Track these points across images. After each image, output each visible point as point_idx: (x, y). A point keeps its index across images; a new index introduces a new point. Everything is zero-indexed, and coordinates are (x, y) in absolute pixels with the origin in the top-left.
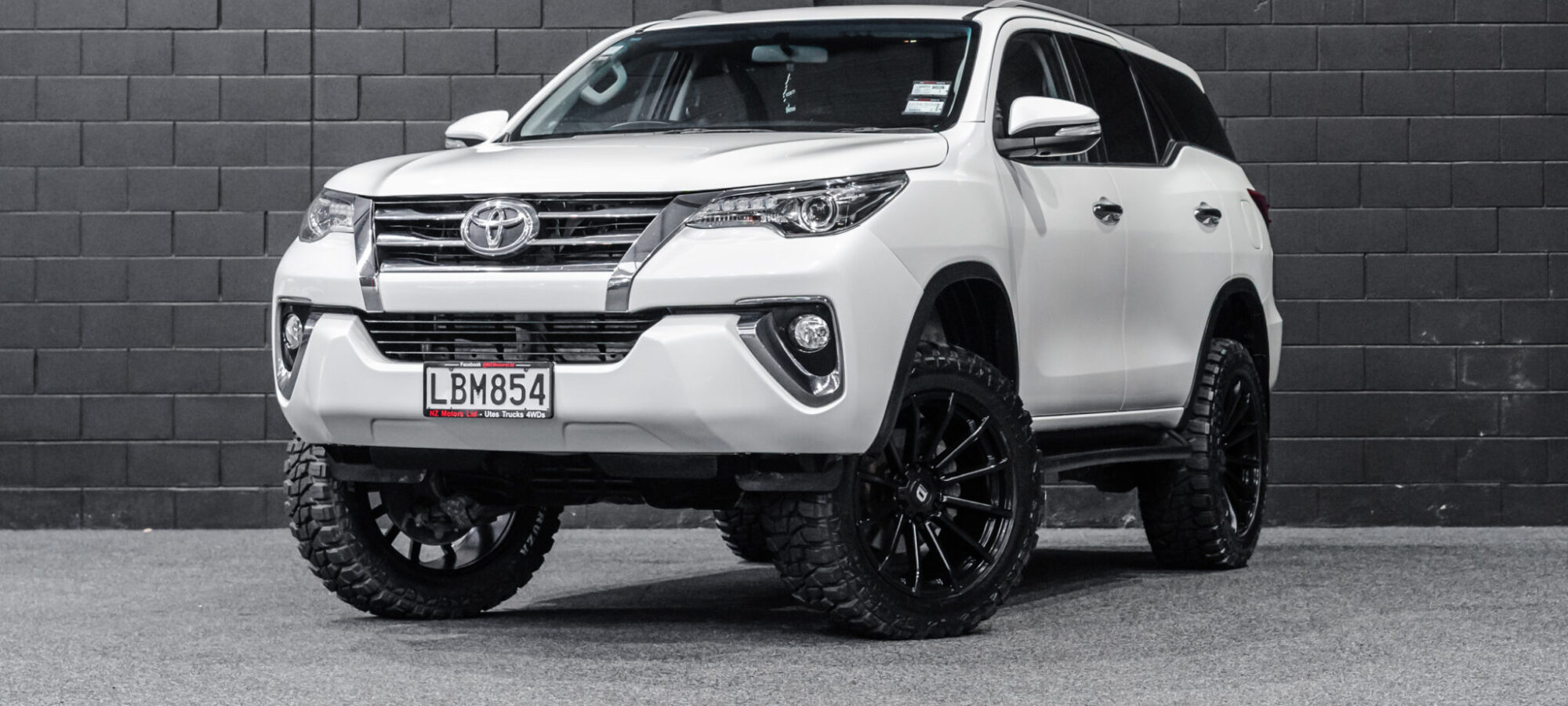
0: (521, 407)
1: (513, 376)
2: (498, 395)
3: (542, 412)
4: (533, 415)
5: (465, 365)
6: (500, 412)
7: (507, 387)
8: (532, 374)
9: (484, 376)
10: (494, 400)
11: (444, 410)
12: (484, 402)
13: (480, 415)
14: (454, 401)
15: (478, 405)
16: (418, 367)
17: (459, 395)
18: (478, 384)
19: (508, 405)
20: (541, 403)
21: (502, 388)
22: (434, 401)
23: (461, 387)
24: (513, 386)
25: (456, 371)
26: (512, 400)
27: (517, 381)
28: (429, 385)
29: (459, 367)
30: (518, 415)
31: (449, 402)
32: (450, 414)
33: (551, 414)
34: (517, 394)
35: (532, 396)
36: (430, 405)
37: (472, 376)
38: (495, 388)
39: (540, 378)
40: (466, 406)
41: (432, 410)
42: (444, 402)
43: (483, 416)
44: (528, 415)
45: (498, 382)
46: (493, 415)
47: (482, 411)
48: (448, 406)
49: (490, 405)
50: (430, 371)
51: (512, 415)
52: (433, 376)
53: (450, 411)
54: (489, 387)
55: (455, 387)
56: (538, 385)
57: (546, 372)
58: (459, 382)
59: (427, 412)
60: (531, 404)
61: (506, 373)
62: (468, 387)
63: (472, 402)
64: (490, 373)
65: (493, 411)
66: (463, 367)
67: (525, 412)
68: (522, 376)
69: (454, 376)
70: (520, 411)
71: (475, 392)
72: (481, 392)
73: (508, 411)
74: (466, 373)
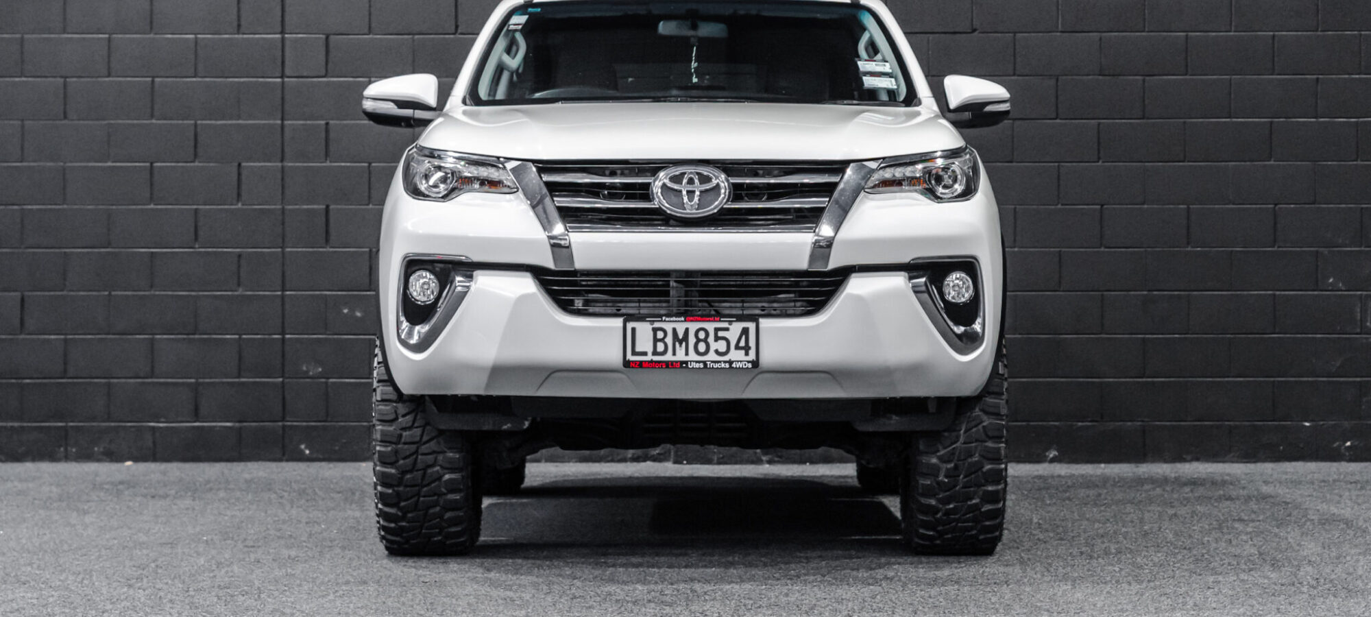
0: (726, 358)
1: (717, 330)
2: (702, 347)
3: (748, 362)
4: (739, 365)
5: (667, 319)
6: (705, 363)
7: (711, 339)
8: (737, 328)
9: (687, 330)
10: (698, 352)
11: (645, 362)
12: (687, 354)
13: (683, 365)
14: (655, 353)
15: (680, 356)
16: (618, 322)
17: (660, 347)
18: (681, 337)
19: (712, 356)
20: (747, 354)
21: (705, 341)
22: (634, 353)
23: (662, 340)
24: (717, 339)
25: (657, 325)
26: (717, 352)
27: (721, 334)
28: (629, 339)
29: (661, 321)
30: (723, 365)
31: (650, 353)
32: (652, 364)
33: (755, 364)
34: (722, 346)
35: (737, 347)
36: (630, 357)
37: (674, 330)
38: (698, 340)
39: (745, 331)
40: (669, 357)
41: (633, 362)
42: (645, 354)
43: (687, 367)
44: (734, 365)
45: (702, 335)
46: (697, 365)
47: (686, 363)
48: (649, 357)
49: (693, 356)
50: (630, 325)
51: (716, 366)
52: (634, 330)
53: (652, 361)
54: (692, 340)
55: (656, 340)
56: (744, 337)
57: (751, 326)
58: (660, 335)
59: (627, 364)
60: (736, 355)
61: (710, 326)
62: (669, 340)
63: (674, 354)
64: (693, 326)
65: (697, 362)
66: (665, 321)
67: (730, 362)
68: (727, 329)
69: (655, 330)
70: (725, 362)
71: (677, 345)
72: (684, 344)
73: (712, 362)
74: (669, 327)
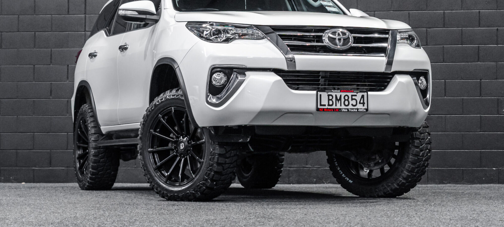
0: (356, 107)
1: (352, 96)
2: (347, 103)
3: (364, 109)
4: (361, 110)
5: (334, 91)
6: (348, 109)
7: (350, 99)
8: (360, 95)
9: (341, 96)
10: (345, 105)
11: (325, 109)
12: (341, 105)
13: (339, 110)
14: (329, 105)
15: (338, 106)
16: (315, 92)
17: (331, 103)
18: (338, 99)
19: (350, 107)
20: (364, 106)
21: (348, 100)
22: (321, 105)
23: (331, 100)
24: (352, 99)
25: (329, 93)
26: (352, 105)
27: (354, 97)
28: (318, 99)
29: (331, 92)
30: (355, 110)
31: (327, 105)
32: (328, 110)
33: (367, 110)
34: (354, 102)
35: (360, 103)
36: (319, 107)
37: (336, 95)
38: (345, 100)
39: (363, 96)
40: (334, 107)
41: (321, 108)
42: (325, 105)
43: (341, 111)
44: (359, 110)
45: (346, 98)
46: (345, 110)
47: (341, 109)
48: (326, 107)
49: (343, 106)
50: (319, 93)
51: (353, 110)
52: (321, 95)
53: (327, 109)
54: (343, 100)
55: (329, 100)
56: (362, 99)
57: (365, 94)
58: (331, 98)
59: (318, 109)
60: (360, 106)
61: (350, 94)
62: (334, 100)
63: (336, 105)
64: (343, 94)
65: (345, 109)
66: (333, 92)
67: (358, 109)
68: (356, 95)
69: (329, 96)
70: (356, 109)
71: (337, 101)
72: (340, 101)
73: (351, 109)
74: (334, 94)
